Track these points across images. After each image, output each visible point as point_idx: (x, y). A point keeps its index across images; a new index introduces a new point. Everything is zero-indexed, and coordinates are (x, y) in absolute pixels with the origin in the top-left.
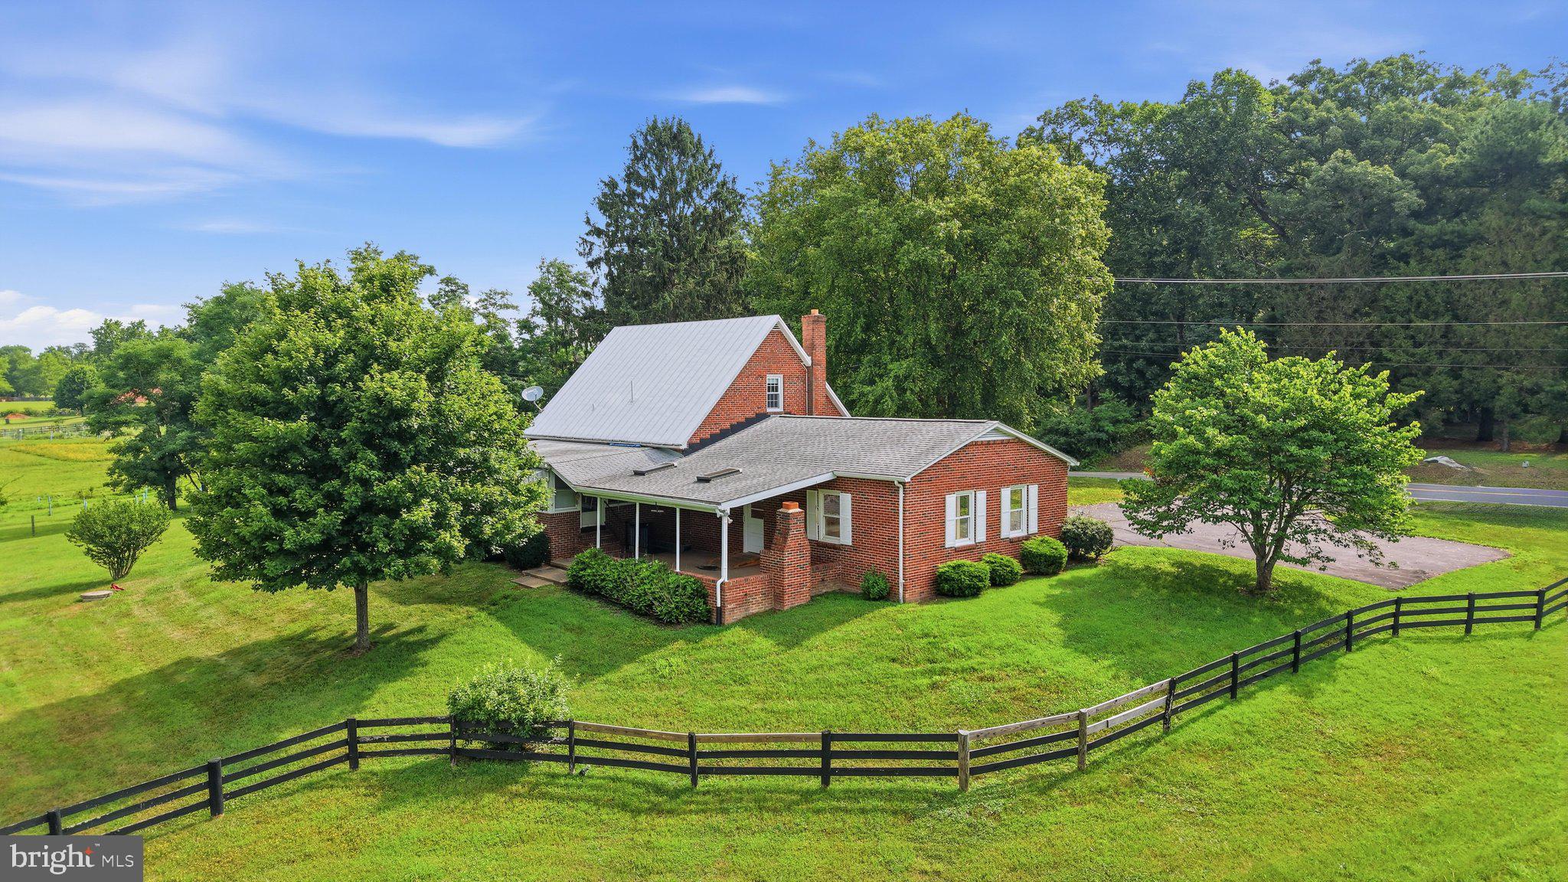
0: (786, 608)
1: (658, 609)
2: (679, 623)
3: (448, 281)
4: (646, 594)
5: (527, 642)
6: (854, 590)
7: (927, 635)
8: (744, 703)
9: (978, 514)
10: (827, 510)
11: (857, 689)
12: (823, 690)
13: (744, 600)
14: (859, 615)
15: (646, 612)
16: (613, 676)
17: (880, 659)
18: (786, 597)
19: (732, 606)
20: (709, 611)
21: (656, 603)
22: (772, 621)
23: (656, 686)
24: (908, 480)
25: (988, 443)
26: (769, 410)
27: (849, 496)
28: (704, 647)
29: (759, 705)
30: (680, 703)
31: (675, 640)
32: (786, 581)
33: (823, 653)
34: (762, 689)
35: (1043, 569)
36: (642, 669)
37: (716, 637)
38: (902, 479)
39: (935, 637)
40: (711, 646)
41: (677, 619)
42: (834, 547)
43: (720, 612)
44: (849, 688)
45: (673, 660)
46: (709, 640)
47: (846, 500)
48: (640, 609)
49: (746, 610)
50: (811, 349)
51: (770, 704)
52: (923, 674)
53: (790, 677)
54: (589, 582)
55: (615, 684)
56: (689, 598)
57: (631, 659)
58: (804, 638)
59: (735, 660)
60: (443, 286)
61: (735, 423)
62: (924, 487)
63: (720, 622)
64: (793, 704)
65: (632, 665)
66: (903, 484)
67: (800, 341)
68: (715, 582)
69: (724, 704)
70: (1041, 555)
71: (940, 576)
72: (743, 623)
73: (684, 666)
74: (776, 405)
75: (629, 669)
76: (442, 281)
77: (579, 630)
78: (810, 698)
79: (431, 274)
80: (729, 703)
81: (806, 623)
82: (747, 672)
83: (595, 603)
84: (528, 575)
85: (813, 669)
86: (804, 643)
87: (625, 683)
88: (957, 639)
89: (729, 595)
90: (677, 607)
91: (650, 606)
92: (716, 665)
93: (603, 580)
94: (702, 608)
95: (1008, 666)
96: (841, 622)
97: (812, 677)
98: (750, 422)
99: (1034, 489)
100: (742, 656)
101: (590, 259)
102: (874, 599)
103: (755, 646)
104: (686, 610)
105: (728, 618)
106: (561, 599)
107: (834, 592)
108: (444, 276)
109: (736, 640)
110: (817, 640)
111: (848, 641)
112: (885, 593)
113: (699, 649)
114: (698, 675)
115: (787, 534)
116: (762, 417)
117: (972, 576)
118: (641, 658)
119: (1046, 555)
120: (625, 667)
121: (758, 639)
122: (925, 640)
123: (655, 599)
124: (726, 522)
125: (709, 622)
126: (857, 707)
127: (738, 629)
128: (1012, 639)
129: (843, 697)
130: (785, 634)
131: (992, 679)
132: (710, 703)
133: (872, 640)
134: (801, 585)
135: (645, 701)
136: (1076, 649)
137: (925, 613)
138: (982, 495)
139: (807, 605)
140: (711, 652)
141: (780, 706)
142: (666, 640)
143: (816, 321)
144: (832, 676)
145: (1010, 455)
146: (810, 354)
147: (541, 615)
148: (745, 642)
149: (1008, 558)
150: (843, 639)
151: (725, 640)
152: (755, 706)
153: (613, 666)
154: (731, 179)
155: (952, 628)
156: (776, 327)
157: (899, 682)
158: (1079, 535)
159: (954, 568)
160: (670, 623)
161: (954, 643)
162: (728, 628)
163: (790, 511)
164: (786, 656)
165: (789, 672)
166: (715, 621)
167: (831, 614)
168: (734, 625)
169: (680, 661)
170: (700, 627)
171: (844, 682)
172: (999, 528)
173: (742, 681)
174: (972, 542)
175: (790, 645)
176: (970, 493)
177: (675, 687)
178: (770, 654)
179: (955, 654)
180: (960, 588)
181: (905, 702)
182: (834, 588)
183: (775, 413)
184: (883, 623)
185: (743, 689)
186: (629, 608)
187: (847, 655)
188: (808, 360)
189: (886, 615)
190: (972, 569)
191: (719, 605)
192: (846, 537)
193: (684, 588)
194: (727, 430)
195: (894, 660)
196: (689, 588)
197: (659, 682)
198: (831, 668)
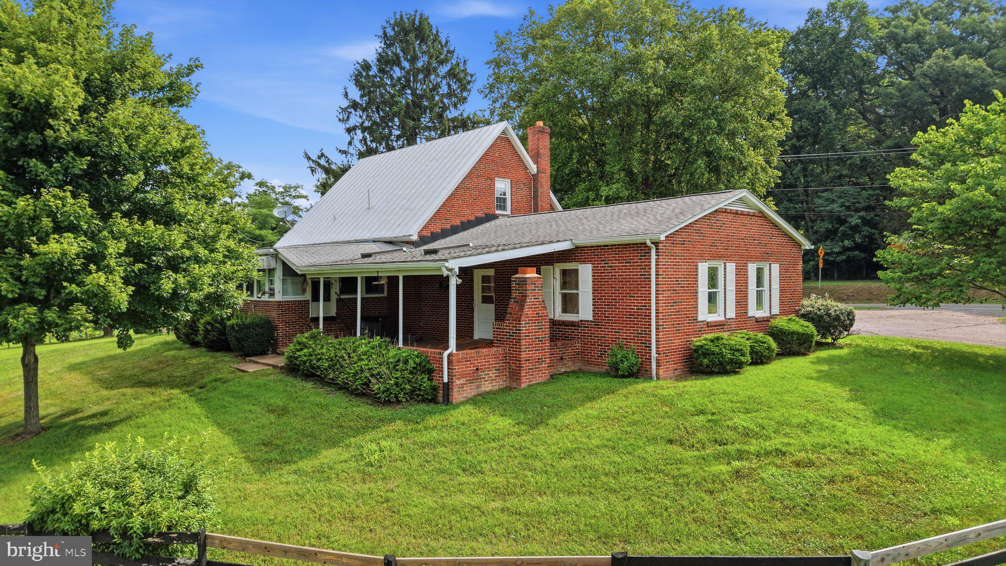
0: (523, 386)
1: (375, 386)
2: (399, 402)
3: (261, 184)
4: (362, 370)
5: (219, 425)
6: (596, 369)
7: (702, 412)
8: (477, 500)
9: (728, 288)
10: (564, 285)
11: (632, 479)
12: (586, 482)
13: (475, 376)
14: (610, 391)
15: (363, 393)
16: (306, 465)
17: (653, 440)
18: (523, 373)
19: (462, 381)
20: (435, 389)
21: (373, 380)
22: (508, 398)
23: (358, 476)
24: (663, 238)
25: (736, 213)
26: (498, 212)
27: (589, 267)
28: (426, 428)
29: (498, 504)
30: (387, 501)
31: (392, 420)
32: (523, 355)
33: (577, 433)
34: (500, 480)
35: (795, 348)
36: (346, 456)
37: (443, 417)
38: (655, 238)
39: (713, 414)
40: (435, 427)
41: (396, 397)
42: (572, 324)
43: (447, 387)
44: (623, 479)
45: (383, 443)
46: (432, 421)
47: (586, 272)
48: (357, 389)
49: (478, 387)
50: (536, 158)
51: (512, 502)
52: (717, 457)
53: (538, 464)
54: (305, 362)
55: (307, 474)
56: (411, 373)
57: (333, 443)
58: (549, 416)
59: (464, 444)
60: (258, 188)
61: (465, 220)
62: (677, 249)
63: (447, 400)
64: (546, 502)
65: (334, 451)
66: (656, 244)
67: (527, 150)
68: (441, 354)
69: (448, 501)
70: (793, 333)
71: (696, 351)
72: (473, 401)
73: (397, 452)
74: (504, 209)
75: (328, 455)
76: (257, 184)
77: (282, 411)
78: (570, 493)
79: (249, 179)
80: (458, 500)
81: (550, 401)
82: (480, 458)
83: (309, 385)
84: (251, 361)
85: (568, 454)
86: (552, 421)
87: (321, 473)
88: (742, 416)
89: (457, 368)
90: (396, 384)
91: (367, 384)
92: (440, 449)
93: (319, 360)
94: (426, 384)
95: (824, 447)
96: (592, 399)
97: (567, 463)
98: (479, 221)
99: (776, 267)
100: (473, 438)
101: (348, 126)
102: (623, 376)
103: (489, 426)
104: (408, 387)
105: (457, 396)
106: (275, 381)
107: (573, 372)
108: (258, 180)
109: (466, 419)
110: (566, 418)
111: (606, 419)
112: (635, 370)
113: (420, 431)
114: (416, 462)
115: (524, 301)
116: (490, 217)
117: (733, 350)
118: (347, 442)
119: (798, 334)
120: (325, 453)
121: (492, 418)
122: (701, 418)
123: (372, 375)
124: (454, 282)
125: (434, 401)
126: (639, 506)
127: (469, 407)
128: (811, 417)
129: (613, 491)
130: (525, 412)
131: (810, 464)
132: (429, 501)
133: (636, 417)
134: (540, 361)
135: (341, 497)
136: (895, 427)
137: (688, 389)
138: (731, 267)
139: (545, 383)
140: (434, 433)
141: (528, 505)
142: (381, 420)
143: (541, 131)
144: (596, 462)
145: (755, 228)
146: (536, 162)
147: (247, 396)
148: (478, 421)
149: (760, 335)
150: (598, 418)
151: (452, 420)
152: (493, 505)
153: (311, 452)
154: (462, 60)
155: (730, 404)
156: (504, 132)
157: (687, 469)
158: (821, 317)
159: (712, 341)
160: (388, 403)
161: (741, 421)
162: (457, 406)
163: (528, 276)
164: (530, 437)
165: (536, 457)
166: (441, 399)
167: (577, 391)
168: (463, 403)
169: (394, 444)
170: (423, 406)
171: (613, 470)
172: (746, 305)
173: (471, 469)
174: (722, 318)
175: (534, 425)
176: (719, 264)
177: (384, 478)
178: (508, 435)
179: (747, 434)
180: (721, 364)
181: (707, 498)
182: (573, 368)
183: (503, 215)
184: (643, 399)
185: (475, 480)
186: (344, 388)
187: (608, 435)
188: (533, 168)
189: (643, 391)
190: (733, 342)
191: (446, 380)
192: (586, 311)
193: (406, 362)
194: (457, 226)
195: (671, 442)
196: (411, 362)
197: (364, 473)
198: (590, 451)
